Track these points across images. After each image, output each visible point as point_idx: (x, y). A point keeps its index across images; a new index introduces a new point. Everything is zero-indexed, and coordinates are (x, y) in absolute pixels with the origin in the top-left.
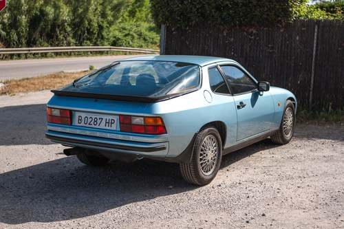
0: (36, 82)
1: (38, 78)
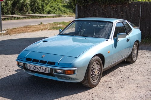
1: (20, 28)
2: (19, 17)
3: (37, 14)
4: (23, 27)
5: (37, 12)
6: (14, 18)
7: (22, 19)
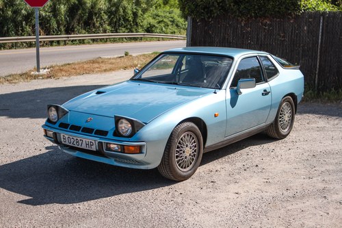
0: (77, 67)
1: (79, 64)
2: (83, 40)
3: (123, 33)
4: (87, 63)
5: (124, 29)
6: (72, 41)
7: (89, 43)
